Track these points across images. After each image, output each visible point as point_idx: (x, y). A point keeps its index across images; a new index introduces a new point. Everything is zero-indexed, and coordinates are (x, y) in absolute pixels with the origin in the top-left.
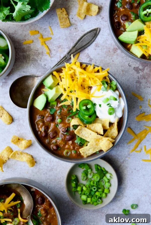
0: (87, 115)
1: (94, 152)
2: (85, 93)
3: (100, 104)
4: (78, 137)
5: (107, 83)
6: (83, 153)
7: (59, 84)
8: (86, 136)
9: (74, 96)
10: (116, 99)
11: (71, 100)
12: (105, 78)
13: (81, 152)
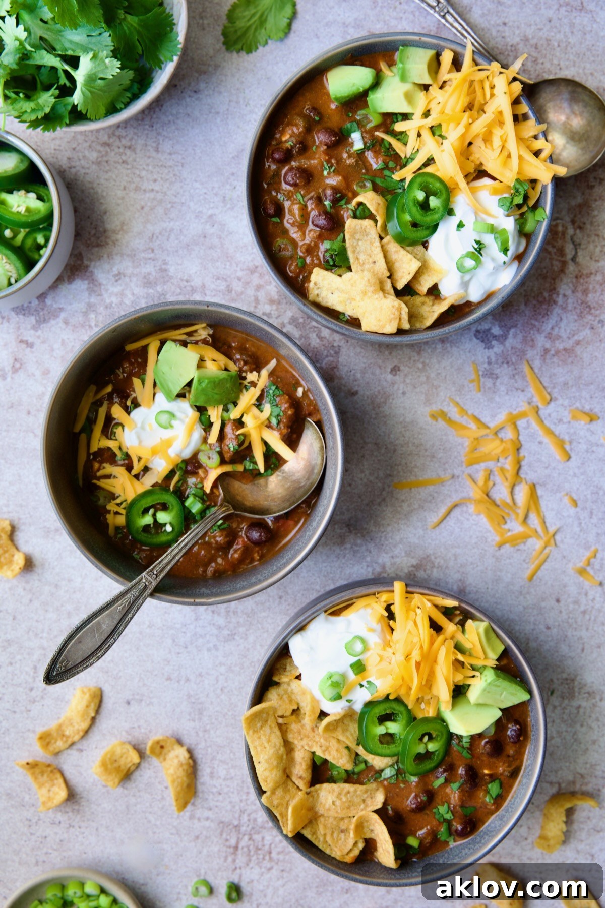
0: (411, 215)
1: (339, 308)
2: (462, 168)
3: (464, 223)
4: (344, 240)
5: (526, 198)
6: (315, 284)
7: (430, 88)
8: (362, 257)
9: (429, 147)
10: (508, 250)
11: (416, 150)
12: (534, 182)
13: (313, 277)
